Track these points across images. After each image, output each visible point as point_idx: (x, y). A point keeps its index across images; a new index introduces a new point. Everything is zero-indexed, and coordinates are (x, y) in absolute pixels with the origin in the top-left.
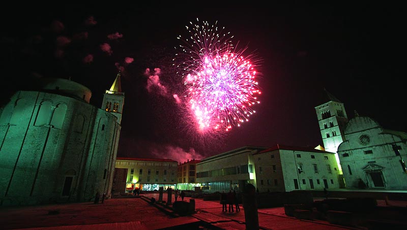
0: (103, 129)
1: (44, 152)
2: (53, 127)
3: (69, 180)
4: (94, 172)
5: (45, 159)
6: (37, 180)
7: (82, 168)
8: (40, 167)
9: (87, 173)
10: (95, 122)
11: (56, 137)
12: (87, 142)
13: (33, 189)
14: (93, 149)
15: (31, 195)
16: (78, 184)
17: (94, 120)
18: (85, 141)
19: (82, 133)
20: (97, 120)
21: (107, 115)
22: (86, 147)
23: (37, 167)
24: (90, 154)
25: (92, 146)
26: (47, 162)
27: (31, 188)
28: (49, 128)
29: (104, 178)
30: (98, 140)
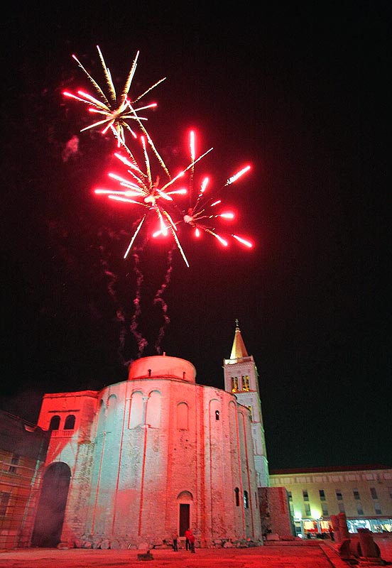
0: (217, 418)
1: (145, 466)
2: (149, 426)
3: (185, 509)
4: (219, 494)
5: (148, 477)
6: (143, 510)
7: (199, 489)
8: (144, 489)
9: (208, 495)
10: (204, 409)
11: (156, 441)
12: (198, 445)
13: (140, 524)
14: (209, 456)
15: (139, 535)
16: (199, 514)
17: (202, 407)
18: (196, 442)
19: (188, 429)
20: (206, 407)
21: (218, 395)
22: (198, 452)
23: (140, 491)
24: (207, 463)
25: (207, 449)
26: (151, 481)
27: (138, 522)
28: (145, 429)
29: (238, 505)
30: (214, 438)
